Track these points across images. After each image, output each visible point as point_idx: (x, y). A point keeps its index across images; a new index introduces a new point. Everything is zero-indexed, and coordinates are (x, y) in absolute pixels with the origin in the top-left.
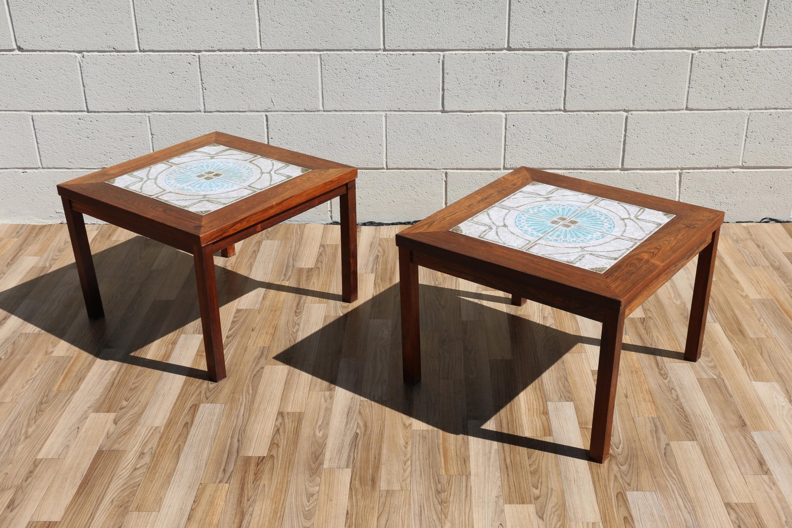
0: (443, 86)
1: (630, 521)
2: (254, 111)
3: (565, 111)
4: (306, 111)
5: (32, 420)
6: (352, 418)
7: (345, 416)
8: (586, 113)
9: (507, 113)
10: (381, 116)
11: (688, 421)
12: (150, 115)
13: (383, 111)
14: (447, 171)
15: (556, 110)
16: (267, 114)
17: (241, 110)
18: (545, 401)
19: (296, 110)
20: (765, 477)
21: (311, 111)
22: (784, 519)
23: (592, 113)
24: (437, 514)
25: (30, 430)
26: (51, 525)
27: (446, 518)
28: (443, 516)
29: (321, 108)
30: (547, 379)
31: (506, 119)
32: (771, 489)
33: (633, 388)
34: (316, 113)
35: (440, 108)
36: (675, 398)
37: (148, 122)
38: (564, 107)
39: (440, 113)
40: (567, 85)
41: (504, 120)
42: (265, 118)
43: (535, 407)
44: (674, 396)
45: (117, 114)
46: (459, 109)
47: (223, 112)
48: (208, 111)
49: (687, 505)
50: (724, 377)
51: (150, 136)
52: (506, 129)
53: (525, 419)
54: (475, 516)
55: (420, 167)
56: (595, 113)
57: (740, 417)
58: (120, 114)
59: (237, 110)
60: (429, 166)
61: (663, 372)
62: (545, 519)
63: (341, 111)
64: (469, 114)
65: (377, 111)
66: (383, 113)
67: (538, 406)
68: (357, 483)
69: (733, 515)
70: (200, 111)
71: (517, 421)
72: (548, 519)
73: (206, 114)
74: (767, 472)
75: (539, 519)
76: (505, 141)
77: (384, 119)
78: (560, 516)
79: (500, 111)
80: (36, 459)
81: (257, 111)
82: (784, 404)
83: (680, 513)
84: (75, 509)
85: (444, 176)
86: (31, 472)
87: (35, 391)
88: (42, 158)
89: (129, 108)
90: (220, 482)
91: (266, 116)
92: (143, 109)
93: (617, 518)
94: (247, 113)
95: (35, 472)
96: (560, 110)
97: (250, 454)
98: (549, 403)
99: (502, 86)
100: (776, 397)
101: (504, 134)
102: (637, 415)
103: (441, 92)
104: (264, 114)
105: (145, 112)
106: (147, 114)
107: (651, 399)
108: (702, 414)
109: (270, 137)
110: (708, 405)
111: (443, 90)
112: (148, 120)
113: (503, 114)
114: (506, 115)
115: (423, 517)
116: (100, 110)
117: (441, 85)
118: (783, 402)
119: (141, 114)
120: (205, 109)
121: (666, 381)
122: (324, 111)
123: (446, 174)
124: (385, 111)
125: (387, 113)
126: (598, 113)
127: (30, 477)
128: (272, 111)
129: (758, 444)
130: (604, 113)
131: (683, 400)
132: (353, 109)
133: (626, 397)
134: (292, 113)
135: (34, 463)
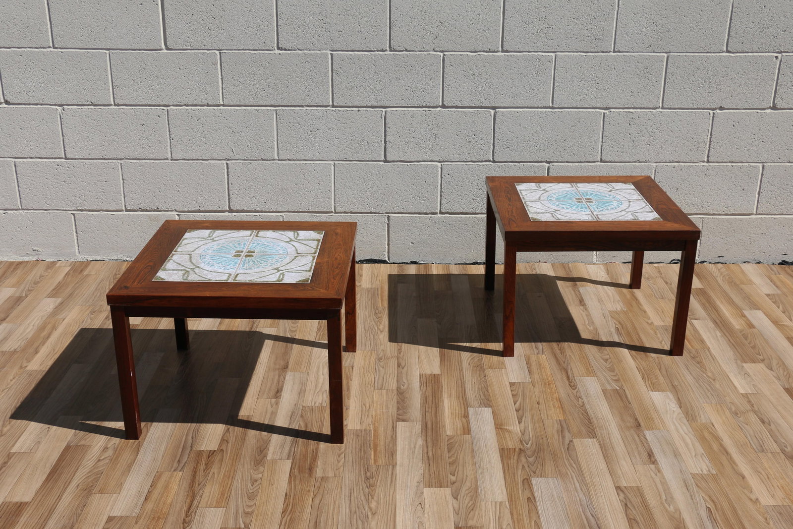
0: (385, 139)
1: (533, 501)
2: (216, 160)
3: (494, 162)
4: (263, 160)
5: (7, 421)
6: (294, 421)
7: (289, 418)
8: (512, 164)
9: (442, 163)
10: (330, 164)
11: (591, 423)
12: (122, 162)
13: (332, 160)
14: (389, 215)
15: (486, 161)
16: (228, 162)
17: (204, 158)
18: (466, 407)
19: (254, 159)
20: (652, 466)
21: (267, 160)
22: (664, 497)
23: (518, 164)
24: (365, 496)
25: (5, 429)
26: (22, 505)
27: (373, 498)
28: (370, 497)
29: (276, 157)
30: (469, 390)
31: (442, 169)
32: (656, 475)
33: (545, 397)
34: (272, 162)
35: (383, 158)
36: (582, 405)
37: (120, 169)
38: (493, 159)
39: (382, 163)
40: (495, 139)
41: (440, 170)
42: (225, 165)
43: (457, 412)
44: (580, 403)
45: (92, 161)
46: (400, 159)
47: (188, 160)
48: (175, 159)
49: (583, 489)
50: (625, 388)
51: (122, 181)
52: (441, 177)
53: (448, 422)
54: (398, 497)
55: (365, 211)
56: (521, 164)
57: (636, 419)
58: (95, 161)
59: (201, 158)
60: (373, 210)
61: (572, 384)
62: (459, 499)
63: (294, 160)
64: (408, 164)
65: (326, 160)
66: (332, 163)
67: (460, 410)
68: (296, 471)
69: (622, 495)
70: (167, 159)
71: (440, 423)
72: (462, 499)
73: (173, 161)
74: (654, 462)
75: (453, 499)
76: (441, 188)
77: (332, 167)
78: (472, 497)
79: (436, 161)
80: (10, 453)
81: (218, 160)
82: (675, 409)
83: (577, 495)
84: (44, 492)
85: (386, 219)
86: (5, 463)
87: (10, 398)
88: (23, 201)
89: (103, 155)
90: (174, 471)
91: (227, 164)
92: (116, 156)
93: (521, 498)
94: (210, 161)
95: (9, 463)
96: (489, 161)
97: (203, 448)
98: (470, 409)
99: (437, 139)
100: (668, 404)
101: (440, 181)
102: (546, 419)
103: (383, 144)
104: (225, 162)
105: (117, 159)
106: (119, 161)
107: (560, 405)
108: (603, 417)
109: (230, 183)
110: (609, 410)
111: (385, 142)
112: (120, 166)
113: (439, 164)
114: (442, 165)
115: (352, 497)
116: (77, 157)
117: (383, 137)
118: (674, 408)
119: (114, 161)
120: (172, 157)
121: (575, 392)
122: (279, 160)
123: (388, 217)
124: (334, 160)
125: (336, 162)
126: (523, 164)
127: (4, 467)
128: (232, 160)
129: (649, 440)
130: (529, 164)
131: (587, 407)
132: (305, 158)
133: (538, 404)
134: (250, 162)
135: (8, 456)
